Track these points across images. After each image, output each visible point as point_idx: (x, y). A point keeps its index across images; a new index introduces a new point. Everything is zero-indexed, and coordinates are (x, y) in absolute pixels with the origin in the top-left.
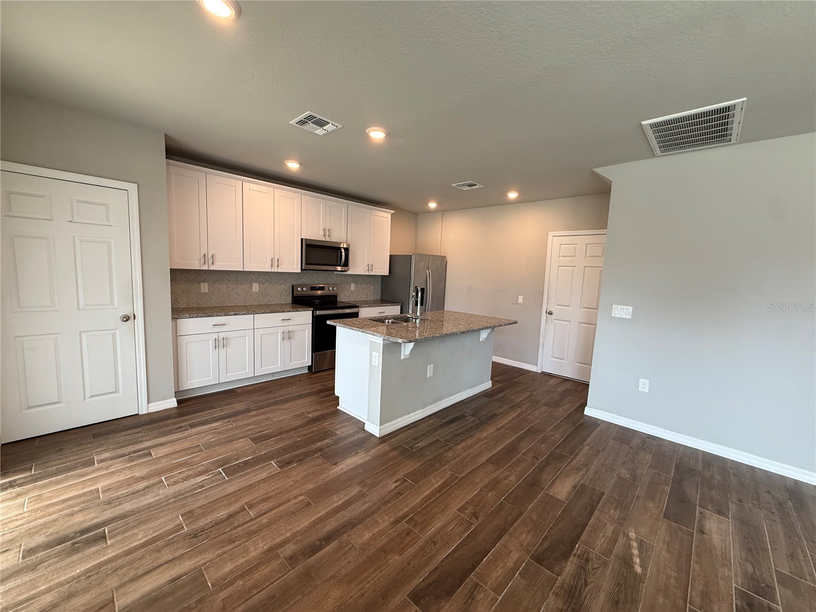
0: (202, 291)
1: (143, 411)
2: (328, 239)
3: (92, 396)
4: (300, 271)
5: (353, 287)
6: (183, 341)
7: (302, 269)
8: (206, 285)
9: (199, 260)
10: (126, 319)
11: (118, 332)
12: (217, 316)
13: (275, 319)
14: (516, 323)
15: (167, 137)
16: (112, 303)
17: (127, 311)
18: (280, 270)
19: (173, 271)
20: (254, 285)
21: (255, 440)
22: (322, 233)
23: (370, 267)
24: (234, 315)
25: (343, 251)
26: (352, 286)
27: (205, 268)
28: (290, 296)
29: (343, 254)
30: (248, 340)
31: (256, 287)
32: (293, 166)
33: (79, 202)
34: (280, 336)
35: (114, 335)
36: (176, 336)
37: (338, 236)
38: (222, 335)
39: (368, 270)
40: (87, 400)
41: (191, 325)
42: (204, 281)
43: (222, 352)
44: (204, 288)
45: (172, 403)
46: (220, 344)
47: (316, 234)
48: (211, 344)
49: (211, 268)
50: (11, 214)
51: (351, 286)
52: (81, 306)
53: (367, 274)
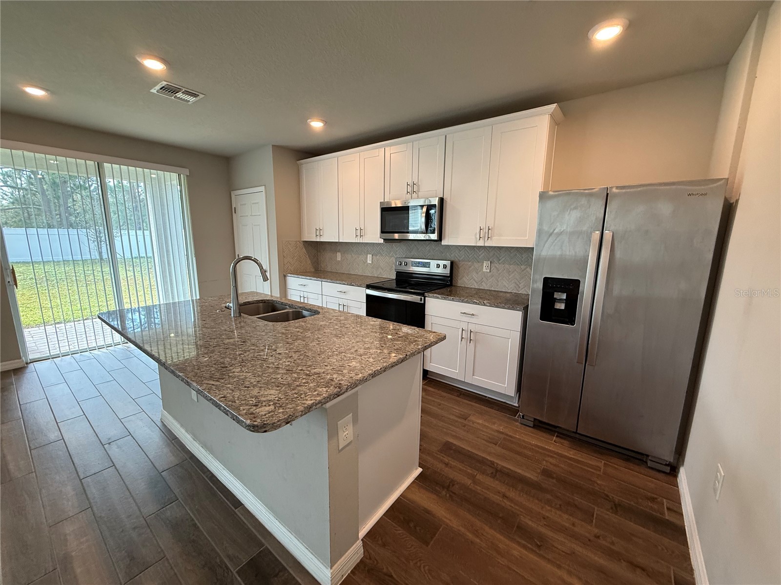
4: (381, 242)
5: (485, 267)
7: (383, 239)
26: (485, 265)
51: (483, 265)
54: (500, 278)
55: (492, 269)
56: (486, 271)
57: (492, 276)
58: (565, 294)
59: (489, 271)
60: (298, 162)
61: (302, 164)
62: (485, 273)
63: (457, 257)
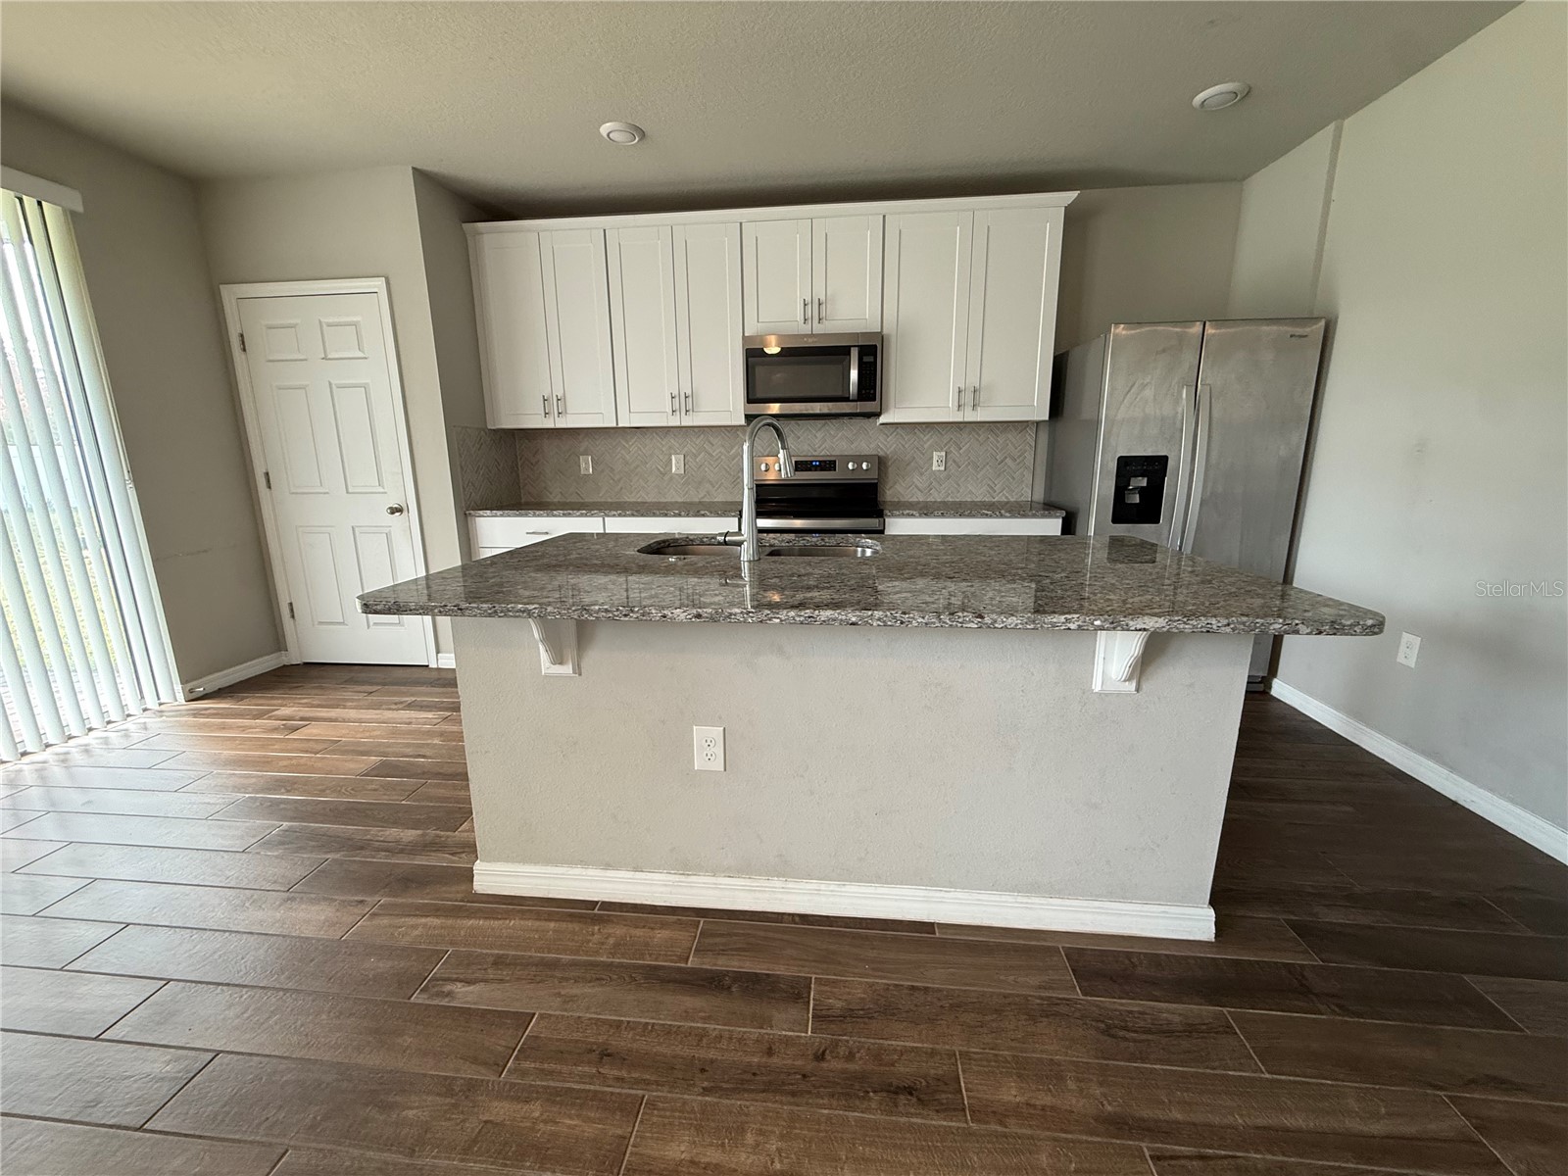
2: (817, 332)
4: (743, 421)
5: (937, 461)
7: (748, 416)
23: (969, 399)
25: (856, 356)
26: (935, 458)
51: (931, 459)
54: (963, 479)
55: (948, 465)
56: (938, 468)
57: (948, 477)
58: (1146, 479)
59: (943, 468)
60: (466, 226)
61: (482, 234)
62: (938, 473)
63: (882, 449)
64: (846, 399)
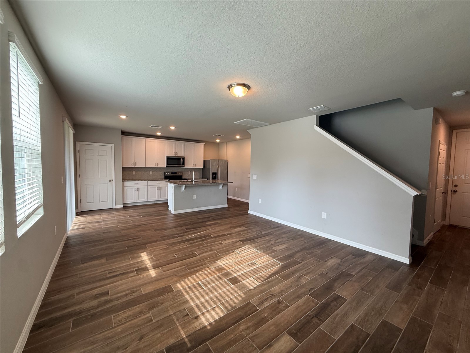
0: (133, 174)
1: (114, 208)
2: (176, 156)
3: (101, 202)
4: (166, 167)
5: (190, 172)
6: (125, 188)
7: (166, 166)
8: (135, 172)
9: (132, 164)
10: (110, 181)
11: (108, 184)
12: (136, 181)
13: (155, 183)
14: (233, 183)
15: (122, 130)
16: (107, 176)
17: (111, 179)
18: (158, 167)
19: (123, 168)
20: (150, 172)
21: (139, 213)
22: (174, 153)
23: (194, 165)
24: (141, 181)
25: (182, 159)
27: (133, 166)
28: (164, 176)
29: (182, 160)
30: (146, 189)
31: (151, 173)
32: (159, 134)
33: (100, 150)
34: (157, 189)
35: (107, 185)
36: (123, 187)
37: (180, 154)
38: (137, 187)
39: (194, 166)
40: (100, 203)
41: (128, 184)
42: (134, 171)
43: (137, 192)
44: (134, 173)
45: (122, 206)
46: (137, 190)
47: (172, 154)
48: (134, 190)
49: (135, 167)
50: (86, 154)
51: (188, 172)
52: (100, 177)
53: (193, 167)
64: (181, 165)
